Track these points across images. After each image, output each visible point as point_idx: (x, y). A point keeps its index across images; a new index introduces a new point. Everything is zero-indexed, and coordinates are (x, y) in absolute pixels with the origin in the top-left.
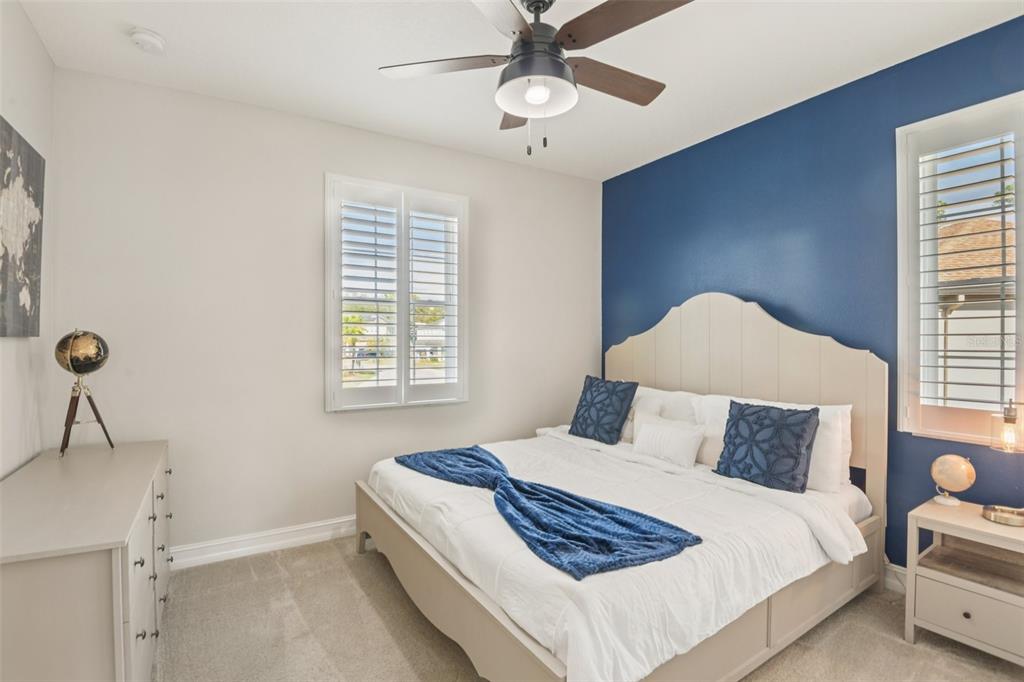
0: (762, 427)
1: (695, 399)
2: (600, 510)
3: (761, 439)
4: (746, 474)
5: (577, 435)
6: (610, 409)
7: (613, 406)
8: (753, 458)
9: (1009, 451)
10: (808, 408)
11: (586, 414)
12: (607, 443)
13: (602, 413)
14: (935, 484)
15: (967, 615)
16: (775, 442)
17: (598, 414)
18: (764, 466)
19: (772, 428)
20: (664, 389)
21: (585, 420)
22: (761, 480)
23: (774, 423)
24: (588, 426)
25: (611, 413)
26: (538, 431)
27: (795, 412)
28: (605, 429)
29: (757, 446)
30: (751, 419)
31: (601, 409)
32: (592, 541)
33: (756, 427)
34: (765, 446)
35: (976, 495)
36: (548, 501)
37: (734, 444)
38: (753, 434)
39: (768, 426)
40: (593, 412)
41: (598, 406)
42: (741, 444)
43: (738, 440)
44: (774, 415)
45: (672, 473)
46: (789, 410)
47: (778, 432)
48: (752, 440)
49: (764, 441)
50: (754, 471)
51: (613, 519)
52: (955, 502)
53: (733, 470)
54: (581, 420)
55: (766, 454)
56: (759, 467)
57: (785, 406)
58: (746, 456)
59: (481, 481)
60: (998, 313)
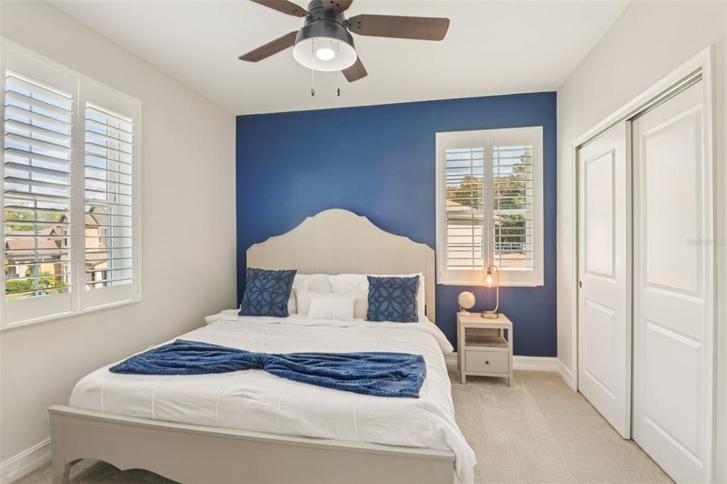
0: (395, 289)
1: (332, 278)
2: (356, 357)
3: (396, 296)
4: (390, 317)
5: (250, 315)
6: (281, 291)
7: (282, 289)
8: (393, 308)
9: (490, 286)
10: (414, 275)
11: (260, 298)
12: (281, 317)
13: (274, 295)
14: (460, 306)
15: (487, 363)
16: (404, 296)
17: (271, 297)
18: (400, 311)
19: (400, 289)
20: (305, 274)
21: (259, 302)
22: (400, 319)
23: (400, 286)
24: (262, 307)
25: (282, 294)
26: (207, 319)
27: (408, 279)
28: (279, 307)
29: (394, 300)
30: (387, 285)
31: (273, 293)
32: (390, 375)
33: (391, 290)
34: (399, 300)
35: (477, 309)
36: (318, 362)
37: (379, 302)
38: (390, 294)
39: (398, 288)
40: (266, 296)
41: (270, 290)
42: (383, 301)
43: (381, 299)
44: (400, 282)
45: (345, 327)
46: (405, 278)
47: (404, 292)
48: (390, 298)
49: (398, 297)
50: (395, 315)
51: (370, 360)
52: (468, 313)
53: (381, 317)
54: (254, 303)
55: (400, 304)
56: (397, 312)
57: (402, 276)
58: (388, 307)
59: (243, 364)
60: (471, 227)
